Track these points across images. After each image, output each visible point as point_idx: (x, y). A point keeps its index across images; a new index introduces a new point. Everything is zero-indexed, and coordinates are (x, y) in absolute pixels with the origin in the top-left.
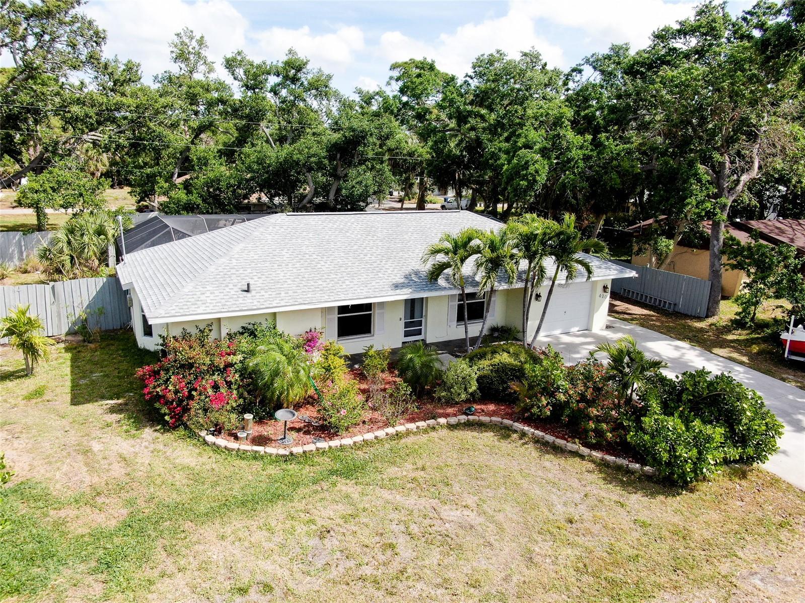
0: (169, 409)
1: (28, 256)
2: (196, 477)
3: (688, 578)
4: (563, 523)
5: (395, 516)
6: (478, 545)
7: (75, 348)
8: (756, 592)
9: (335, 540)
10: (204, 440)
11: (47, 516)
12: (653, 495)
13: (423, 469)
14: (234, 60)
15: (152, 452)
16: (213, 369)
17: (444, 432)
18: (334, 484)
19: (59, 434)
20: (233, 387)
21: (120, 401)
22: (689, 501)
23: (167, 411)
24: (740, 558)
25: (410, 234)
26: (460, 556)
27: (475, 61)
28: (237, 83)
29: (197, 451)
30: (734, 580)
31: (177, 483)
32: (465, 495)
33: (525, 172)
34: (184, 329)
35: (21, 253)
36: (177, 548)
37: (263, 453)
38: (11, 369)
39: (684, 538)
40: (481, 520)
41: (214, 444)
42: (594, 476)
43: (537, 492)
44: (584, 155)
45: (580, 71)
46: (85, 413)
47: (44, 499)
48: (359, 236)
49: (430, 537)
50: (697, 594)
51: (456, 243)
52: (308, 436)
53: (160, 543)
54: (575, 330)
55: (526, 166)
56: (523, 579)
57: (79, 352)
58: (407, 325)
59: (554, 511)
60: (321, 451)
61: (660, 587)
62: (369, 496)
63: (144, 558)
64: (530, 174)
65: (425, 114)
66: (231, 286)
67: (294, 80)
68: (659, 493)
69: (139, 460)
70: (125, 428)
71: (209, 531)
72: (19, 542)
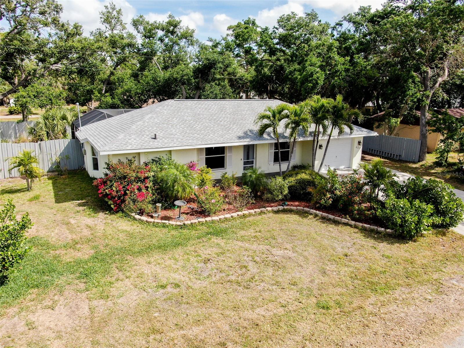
0: (113, 201)
1: (20, 136)
2: (130, 235)
3: (415, 281)
4: (342, 256)
5: (247, 253)
6: (295, 266)
7: (54, 178)
8: (454, 286)
9: (213, 264)
10: (134, 217)
11: (49, 253)
12: (392, 243)
13: (260, 232)
14: (138, 21)
15: (105, 224)
16: (138, 179)
17: (271, 214)
18: (210, 239)
19: (51, 216)
20: (149, 189)
21: (83, 201)
22: (413, 246)
23: (112, 202)
24: (444, 272)
25: (245, 111)
26: (284, 271)
27: (279, 19)
28: (139, 35)
29: (130, 223)
30: (441, 281)
31: (121, 238)
32: (285, 243)
33: (311, 78)
34: (119, 159)
35: (16, 134)
36: (124, 267)
37: (167, 224)
38: (19, 188)
39: (411, 263)
40: (295, 255)
41: (140, 220)
42: (358, 235)
43: (326, 242)
44: (345, 68)
45: (341, 25)
46: (64, 207)
47: (47, 246)
48: (216, 112)
49: (267, 263)
50: (420, 288)
51: (274, 112)
52: (193, 217)
53: (114, 265)
54: (342, 167)
55: (312, 75)
56: (321, 281)
57: (56, 180)
58: (245, 163)
59: (336, 251)
60: (201, 223)
61: (398, 285)
62: (230, 244)
63: (106, 272)
64: (314, 79)
65: (250, 50)
66: (145, 136)
67: (173, 33)
68: (396, 243)
69: (98, 227)
70: (88, 213)
71: (142, 260)
72: (35, 265)
